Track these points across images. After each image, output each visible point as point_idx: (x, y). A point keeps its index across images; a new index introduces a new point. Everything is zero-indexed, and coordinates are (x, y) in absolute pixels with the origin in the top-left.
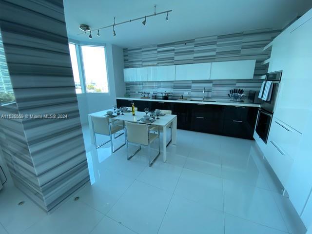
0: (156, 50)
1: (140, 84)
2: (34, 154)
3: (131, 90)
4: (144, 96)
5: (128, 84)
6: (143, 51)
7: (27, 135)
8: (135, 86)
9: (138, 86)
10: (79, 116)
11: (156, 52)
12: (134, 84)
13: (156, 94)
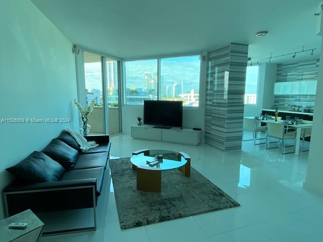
0: (315, 63)
1: (292, 97)
2: (227, 123)
3: (280, 103)
4: (294, 109)
5: (277, 97)
6: (299, 66)
7: (227, 115)
8: (286, 99)
9: (290, 99)
10: (243, 112)
11: (315, 66)
12: (284, 97)
13: (310, 107)
